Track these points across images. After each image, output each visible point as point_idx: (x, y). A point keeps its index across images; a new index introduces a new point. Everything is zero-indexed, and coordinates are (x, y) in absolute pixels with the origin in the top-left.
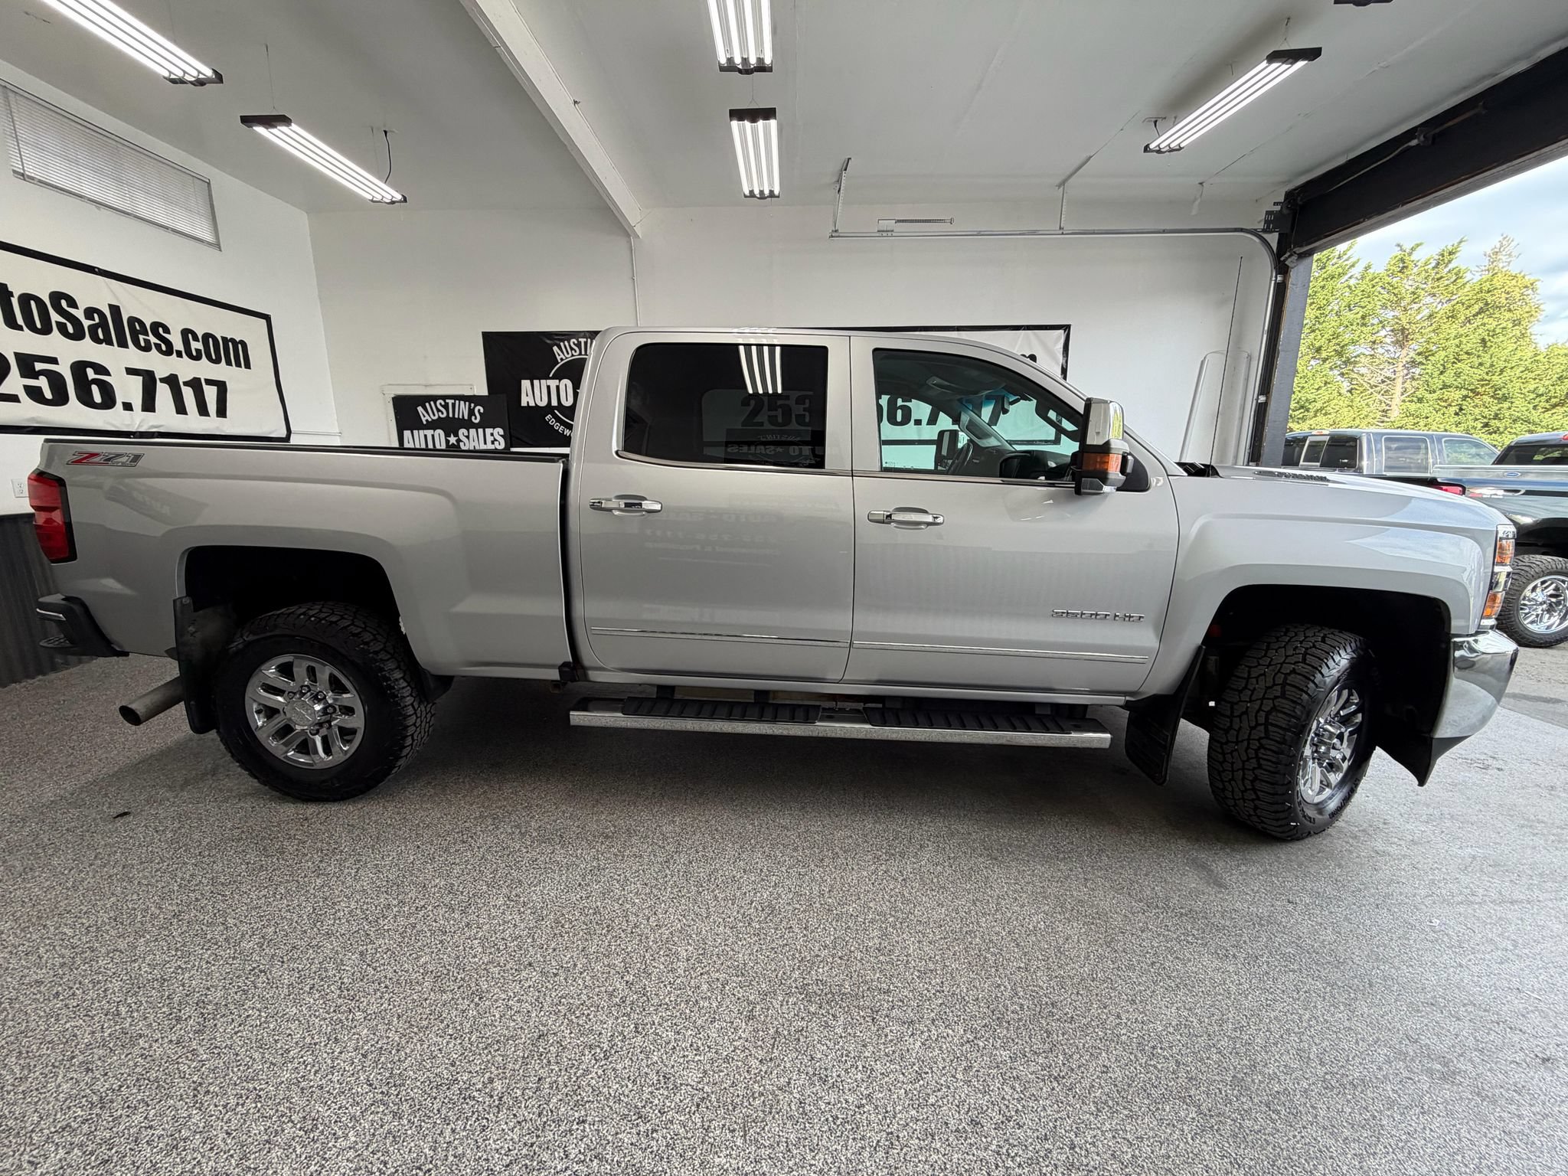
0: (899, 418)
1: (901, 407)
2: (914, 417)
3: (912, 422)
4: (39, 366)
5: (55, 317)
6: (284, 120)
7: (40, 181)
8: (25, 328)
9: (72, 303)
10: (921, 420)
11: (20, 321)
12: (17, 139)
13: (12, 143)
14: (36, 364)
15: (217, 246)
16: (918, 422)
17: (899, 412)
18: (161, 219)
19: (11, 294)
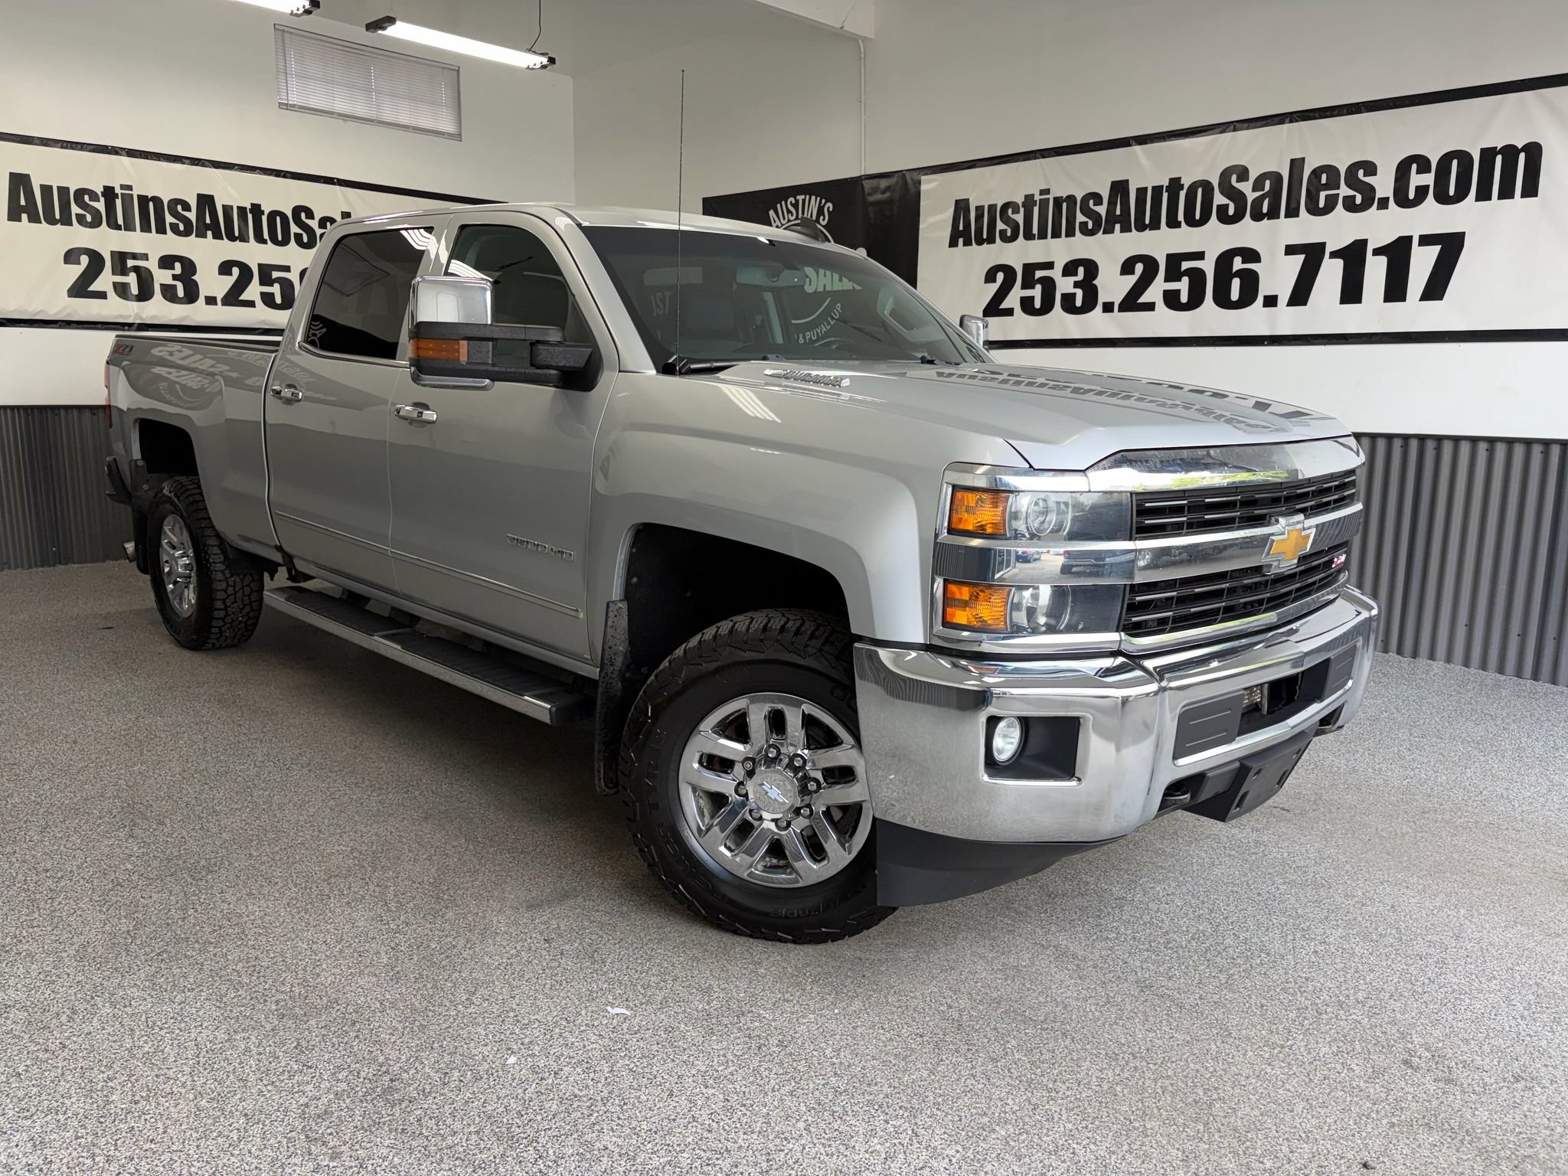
0: (1235, 295)
1: (1241, 273)
2: (1264, 290)
3: (1260, 300)
4: (275, 274)
5: (294, 229)
6: (391, 20)
7: (301, 107)
8: (269, 241)
9: (310, 214)
10: (1276, 297)
11: (266, 236)
12: (286, 73)
13: (282, 76)
14: (273, 273)
15: (458, 136)
16: (1271, 301)
17: (1236, 283)
18: (404, 118)
19: (263, 213)
